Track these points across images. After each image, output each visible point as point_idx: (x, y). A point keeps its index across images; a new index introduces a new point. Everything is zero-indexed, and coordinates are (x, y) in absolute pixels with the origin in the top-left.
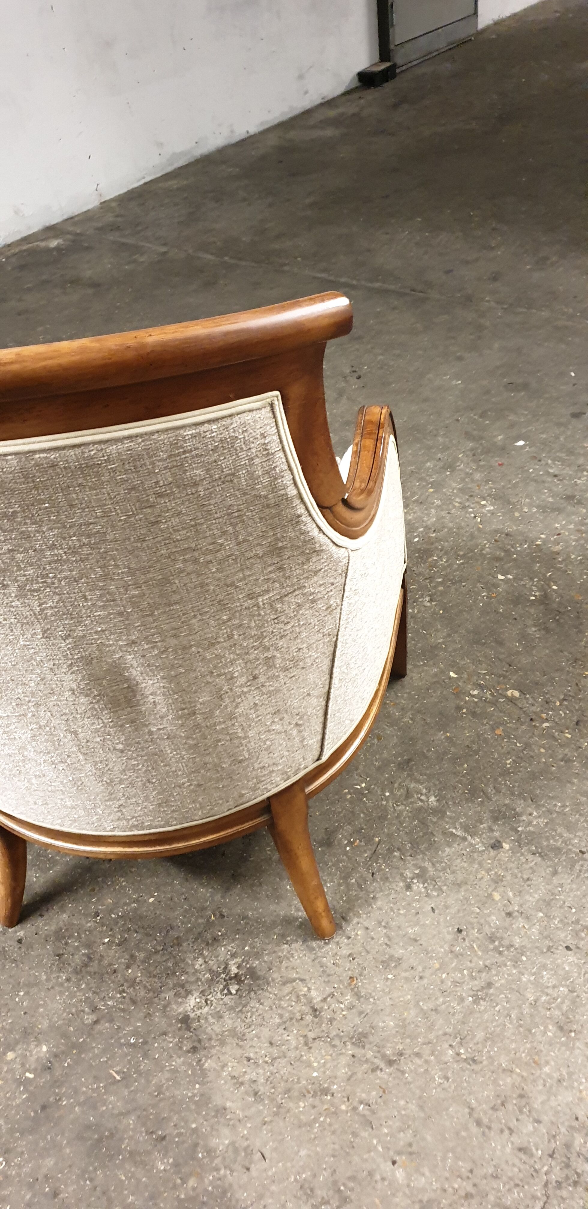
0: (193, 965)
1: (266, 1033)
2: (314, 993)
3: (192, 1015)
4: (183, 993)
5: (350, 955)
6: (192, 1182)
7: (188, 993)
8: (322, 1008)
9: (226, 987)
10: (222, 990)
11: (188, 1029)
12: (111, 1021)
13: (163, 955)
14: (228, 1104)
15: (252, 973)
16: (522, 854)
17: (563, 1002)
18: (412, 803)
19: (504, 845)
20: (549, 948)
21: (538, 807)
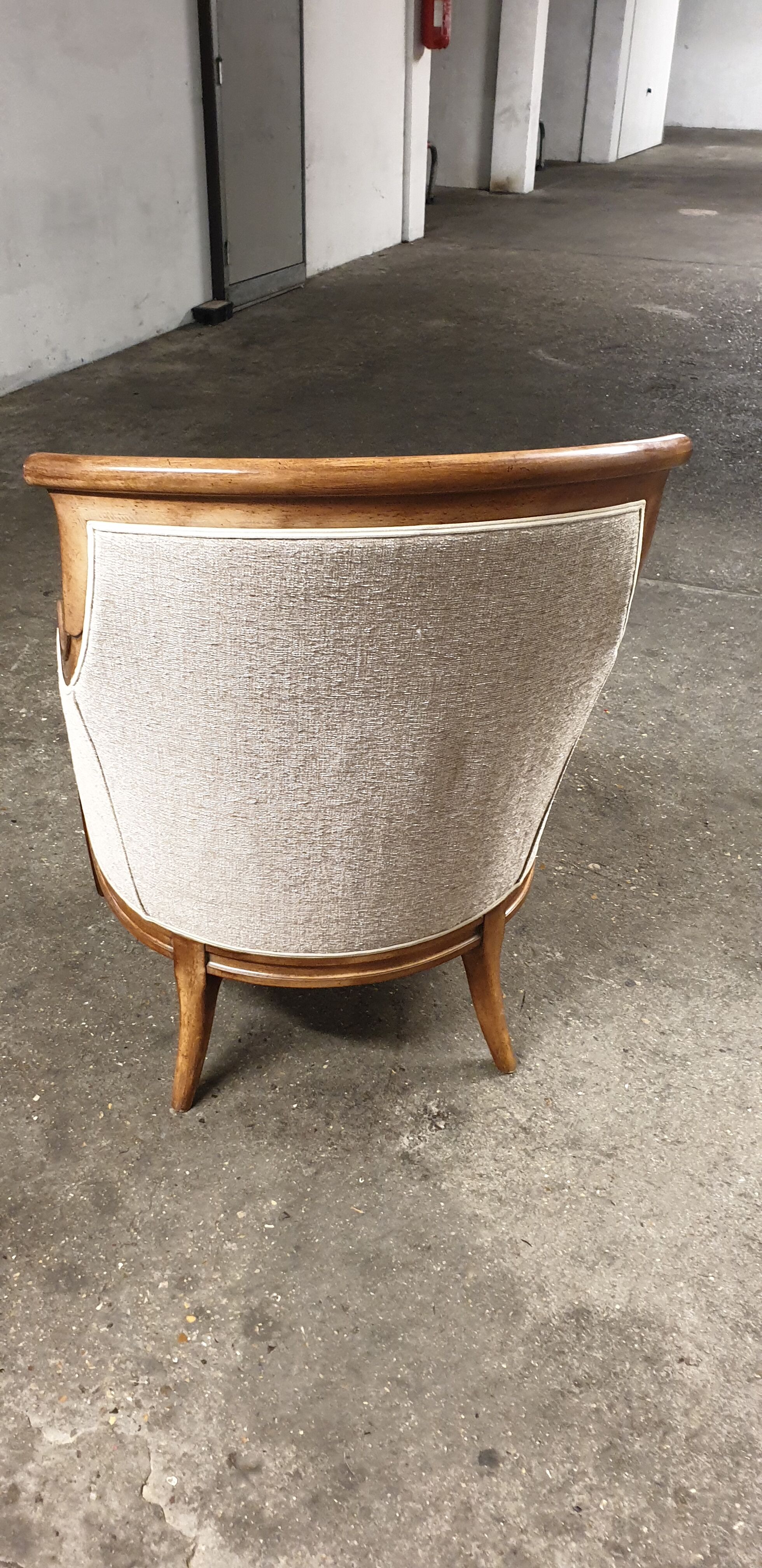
0: (393, 1113)
1: (486, 1152)
2: (517, 1116)
3: (411, 1151)
4: (394, 1136)
5: (537, 1082)
6: (471, 1275)
7: (399, 1135)
8: (530, 1126)
9: (432, 1124)
10: (430, 1128)
11: (412, 1162)
12: (332, 1169)
13: (359, 1108)
14: (478, 1212)
15: (452, 1109)
16: (655, 987)
17: (733, 1089)
18: (541, 959)
19: (637, 982)
20: (706, 1053)
21: (653, 951)
